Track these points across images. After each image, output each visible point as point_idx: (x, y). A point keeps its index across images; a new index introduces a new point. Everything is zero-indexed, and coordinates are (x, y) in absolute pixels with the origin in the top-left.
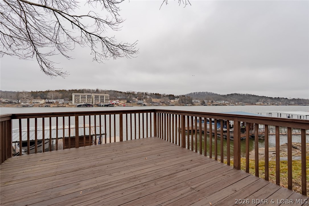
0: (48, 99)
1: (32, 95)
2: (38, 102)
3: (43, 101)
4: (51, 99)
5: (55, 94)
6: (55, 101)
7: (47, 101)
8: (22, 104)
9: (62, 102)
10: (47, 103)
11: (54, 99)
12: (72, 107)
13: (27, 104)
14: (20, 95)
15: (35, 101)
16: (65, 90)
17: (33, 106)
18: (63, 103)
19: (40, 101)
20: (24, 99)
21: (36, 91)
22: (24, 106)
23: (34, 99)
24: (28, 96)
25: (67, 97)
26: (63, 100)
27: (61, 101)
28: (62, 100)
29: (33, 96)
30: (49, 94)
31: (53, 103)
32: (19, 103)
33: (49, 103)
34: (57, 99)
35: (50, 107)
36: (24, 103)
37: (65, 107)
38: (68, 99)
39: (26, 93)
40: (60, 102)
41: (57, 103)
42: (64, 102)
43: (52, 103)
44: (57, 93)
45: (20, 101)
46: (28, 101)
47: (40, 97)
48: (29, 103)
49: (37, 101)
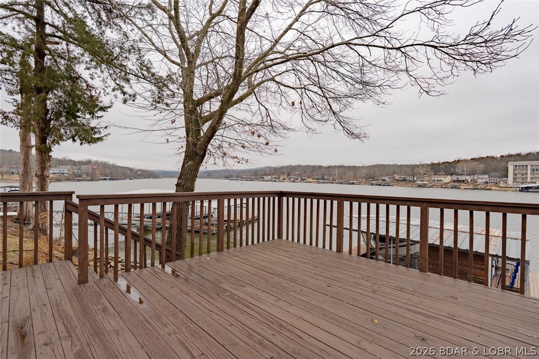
0: (456, 175)
1: (432, 169)
2: (440, 181)
3: (448, 179)
4: (462, 175)
5: (470, 165)
6: (469, 178)
7: (455, 178)
8: (418, 182)
9: (484, 181)
10: (454, 181)
11: (468, 175)
12: (506, 191)
13: (424, 182)
14: (416, 170)
15: (436, 178)
16: (493, 157)
17: (432, 187)
18: (487, 183)
19: (443, 179)
20: (420, 174)
21: (437, 162)
22: (420, 186)
23: (435, 174)
24: (427, 171)
25: (495, 170)
26: (487, 176)
27: (482, 179)
28: (484, 177)
29: (433, 170)
30: (459, 165)
31: (466, 182)
32: (414, 181)
33: (458, 181)
34: (474, 174)
35: (459, 188)
36: (421, 181)
37: (491, 189)
38: (497, 174)
39: (423, 165)
40: (480, 181)
41: (474, 181)
42: (488, 180)
43: (463, 181)
44: (475, 163)
45: (415, 179)
46: (427, 178)
47: (445, 171)
48: (428, 181)
49: (440, 179)
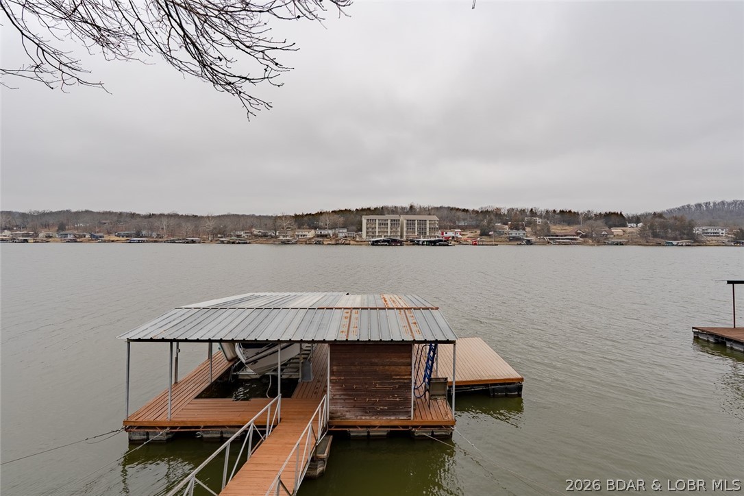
0: (320, 229)
1: (296, 221)
2: (304, 236)
3: (311, 234)
4: (325, 229)
5: (332, 218)
6: (331, 232)
7: (318, 232)
8: (281, 238)
9: (344, 235)
10: (318, 236)
11: (330, 229)
12: (361, 245)
13: (288, 238)
14: (279, 222)
15: (300, 232)
16: (350, 210)
17: (296, 243)
18: (346, 237)
19: (307, 233)
20: (283, 228)
21: (301, 214)
22: (283, 243)
23: (299, 228)
24: (290, 224)
25: (352, 224)
26: (345, 230)
27: (342, 233)
29: (297, 224)
30: (322, 218)
31: (328, 237)
32: (276, 237)
33: (322, 236)
34: (335, 228)
35: (323, 244)
36: (284, 236)
37: (349, 244)
38: (354, 228)
39: (286, 217)
40: (340, 235)
41: (336, 235)
42: (347, 235)
43: (326, 236)
44: (336, 216)
45: (277, 234)
46: (290, 233)
47: (308, 225)
48: (291, 237)
49: (304, 233)
